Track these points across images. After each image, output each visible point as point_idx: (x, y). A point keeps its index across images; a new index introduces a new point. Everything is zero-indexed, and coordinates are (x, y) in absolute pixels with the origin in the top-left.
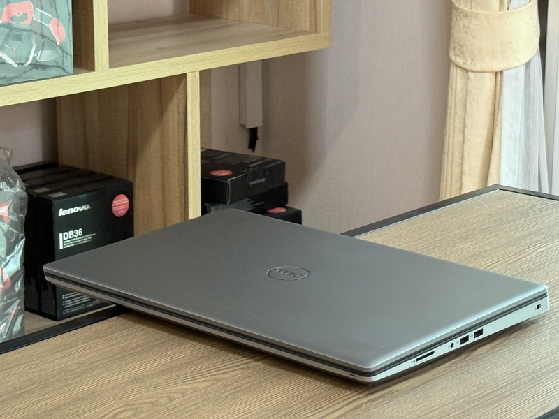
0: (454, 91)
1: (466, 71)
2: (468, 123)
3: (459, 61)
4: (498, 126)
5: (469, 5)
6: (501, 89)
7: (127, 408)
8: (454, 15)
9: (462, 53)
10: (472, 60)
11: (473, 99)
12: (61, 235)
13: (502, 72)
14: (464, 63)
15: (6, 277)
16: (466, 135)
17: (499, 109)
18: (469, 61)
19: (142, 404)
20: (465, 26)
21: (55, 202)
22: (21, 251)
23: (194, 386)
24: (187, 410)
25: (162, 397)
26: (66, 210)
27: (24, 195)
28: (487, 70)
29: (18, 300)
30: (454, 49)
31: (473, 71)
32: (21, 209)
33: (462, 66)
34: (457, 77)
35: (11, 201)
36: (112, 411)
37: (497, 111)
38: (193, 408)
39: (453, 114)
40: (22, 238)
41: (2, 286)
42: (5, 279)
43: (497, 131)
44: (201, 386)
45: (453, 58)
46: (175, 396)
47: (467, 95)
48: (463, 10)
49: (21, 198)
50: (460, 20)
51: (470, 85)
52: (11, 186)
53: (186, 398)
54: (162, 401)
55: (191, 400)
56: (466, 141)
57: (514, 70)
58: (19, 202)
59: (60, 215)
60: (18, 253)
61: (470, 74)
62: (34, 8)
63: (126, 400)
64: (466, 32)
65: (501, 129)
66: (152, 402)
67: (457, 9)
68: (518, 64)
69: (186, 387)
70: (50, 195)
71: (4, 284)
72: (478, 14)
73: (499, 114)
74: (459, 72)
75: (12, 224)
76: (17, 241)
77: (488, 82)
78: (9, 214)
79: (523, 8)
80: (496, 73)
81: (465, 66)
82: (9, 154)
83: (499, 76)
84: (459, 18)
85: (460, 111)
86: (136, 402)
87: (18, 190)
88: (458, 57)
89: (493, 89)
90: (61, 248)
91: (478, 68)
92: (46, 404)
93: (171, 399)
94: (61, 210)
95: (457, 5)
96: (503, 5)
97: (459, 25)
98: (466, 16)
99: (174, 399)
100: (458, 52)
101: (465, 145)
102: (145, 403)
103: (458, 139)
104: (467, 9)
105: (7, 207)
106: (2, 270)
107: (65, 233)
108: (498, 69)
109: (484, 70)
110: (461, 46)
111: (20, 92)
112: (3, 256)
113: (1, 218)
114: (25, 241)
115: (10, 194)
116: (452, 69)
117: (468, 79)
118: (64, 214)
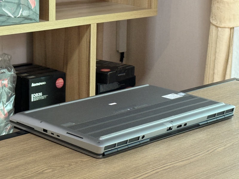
0: (211, 36)
1: (217, 27)
2: (217, 50)
3: (214, 22)
6: (233, 36)
7: (49, 168)
8: (212, 2)
9: (215, 19)
10: (220, 22)
11: (220, 40)
12: (32, 95)
13: (233, 28)
14: (216, 24)
15: (6, 112)
16: (216, 56)
17: (231, 45)
18: (219, 23)
19: (56, 166)
20: (217, 6)
21: (30, 80)
22: (13, 101)
23: (82, 159)
24: (77, 170)
25: (66, 164)
26: (35, 84)
27: (15, 75)
28: (227, 27)
30: (212, 17)
31: (220, 27)
32: (14, 82)
34: (213, 29)
35: (9, 78)
36: (42, 169)
37: (230, 46)
38: (80, 169)
39: (210, 47)
40: (14, 95)
42: (5, 113)
43: (230, 55)
44: (86, 160)
45: (211, 21)
46: (73, 164)
47: (217, 38)
49: (14, 77)
50: (215, 4)
51: (219, 33)
52: (10, 71)
53: (77, 165)
54: (66, 165)
55: (80, 166)
56: (216, 59)
59: (32, 86)
60: (11, 101)
61: (219, 28)
63: (49, 164)
64: (218, 9)
65: (232, 54)
66: (61, 166)
69: (78, 160)
70: (28, 77)
71: (5, 115)
72: (223, 1)
73: (232, 47)
74: (214, 27)
75: (10, 89)
76: (11, 96)
77: (227, 32)
78: (8, 83)
80: (231, 28)
81: (217, 25)
82: (10, 57)
83: (232, 30)
84: (215, 3)
85: (214, 45)
86: (54, 166)
87: (13, 73)
90: (32, 101)
91: (223, 25)
92: (12, 165)
93: (70, 165)
94: (33, 84)
97: (215, 6)
98: (218, 2)
99: (72, 165)
100: (214, 18)
101: (216, 60)
102: (58, 166)
103: (213, 58)
105: (7, 80)
106: (4, 108)
107: (34, 94)
108: (232, 26)
109: (225, 27)
110: (215, 16)
111: (14, 29)
112: (5, 102)
113: (5, 86)
114: (15, 96)
115: (9, 75)
116: (211, 26)
117: (218, 31)
118: (34, 86)
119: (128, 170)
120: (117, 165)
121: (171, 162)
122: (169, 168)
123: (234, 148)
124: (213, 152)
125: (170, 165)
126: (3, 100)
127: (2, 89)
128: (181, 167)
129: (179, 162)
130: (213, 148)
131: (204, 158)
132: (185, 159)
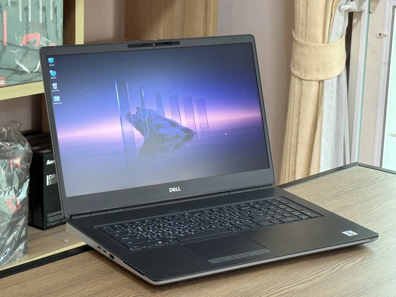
0: (293, 92)
1: (301, 80)
2: (302, 111)
3: (297, 73)
4: (321, 114)
5: (304, 40)
6: (322, 92)
8: (294, 45)
9: (299, 68)
10: (305, 73)
11: (305, 97)
13: (323, 81)
14: (300, 75)
15: (18, 202)
16: (300, 119)
17: (321, 104)
18: (303, 74)
20: (301, 52)
21: (44, 156)
22: (27, 186)
26: (51, 161)
27: (31, 152)
28: (314, 79)
29: (25, 217)
30: (294, 66)
31: (305, 80)
32: (28, 160)
33: (299, 76)
34: (295, 84)
35: (22, 155)
37: (319, 105)
39: (292, 106)
40: (28, 179)
41: (16, 208)
42: (17, 204)
43: (320, 117)
45: (293, 71)
47: (301, 94)
48: (300, 42)
49: (28, 154)
50: (298, 48)
51: (304, 88)
52: (23, 146)
56: (300, 123)
57: (330, 80)
58: (27, 156)
59: (48, 164)
61: (304, 82)
62: (41, 37)
64: (302, 56)
65: (322, 115)
67: (296, 41)
68: (333, 76)
70: (41, 151)
71: (17, 207)
72: (309, 45)
73: (321, 108)
74: (297, 80)
75: (22, 169)
76: (25, 181)
77: (315, 86)
78: (21, 163)
79: (337, 42)
80: (320, 81)
81: (301, 77)
82: (19, 126)
83: (321, 83)
84: (297, 47)
85: (297, 104)
87: (27, 148)
88: (296, 71)
89: (317, 91)
91: (308, 78)
94: (48, 161)
95: (296, 39)
96: (325, 41)
97: (297, 52)
98: (302, 46)
100: (296, 68)
101: (299, 125)
103: (295, 121)
104: (303, 42)
105: (20, 159)
106: (16, 198)
108: (321, 79)
109: (311, 79)
110: (299, 64)
111: (30, 88)
112: (17, 189)
113: (17, 166)
114: (30, 180)
115: (22, 151)
116: (292, 78)
117: (302, 85)
118: (50, 164)
120: (222, 289)
121: (289, 284)
123: (365, 264)
124: (340, 271)
125: (288, 288)
126: (15, 186)
127: (14, 171)
129: (299, 284)
130: (339, 265)
131: (329, 279)
132: (305, 280)
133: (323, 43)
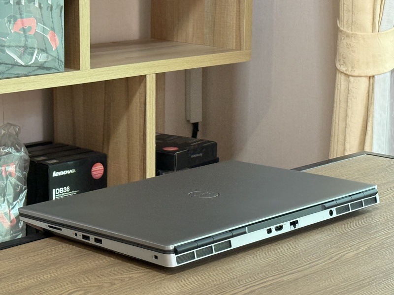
0: (339, 91)
1: (348, 76)
2: (349, 113)
3: (343, 69)
4: (371, 116)
5: (350, 28)
6: (373, 89)
7: (79, 289)
8: (339, 36)
9: (345, 63)
10: (352, 68)
11: (353, 96)
12: (54, 190)
13: (373, 76)
14: (346, 70)
15: (13, 217)
16: (347, 122)
17: (371, 103)
18: (350, 69)
19: (91, 287)
20: (347, 43)
21: (50, 166)
22: (24, 199)
23: (131, 276)
24: (124, 291)
25: (106, 283)
26: (58, 173)
27: (27, 157)
28: (363, 75)
29: (21, 234)
30: (339, 61)
31: (352, 76)
32: (25, 168)
33: (345, 72)
34: (341, 80)
35: (17, 162)
36: (68, 291)
37: (370, 105)
38: (129, 290)
39: (338, 107)
40: (25, 189)
41: (10, 224)
42: (12, 218)
43: (370, 119)
44: (137, 275)
45: (338, 67)
46: (116, 282)
47: (348, 93)
48: (346, 32)
49: (25, 160)
50: (344, 39)
51: (351, 85)
52: (18, 151)
53: (123, 283)
54: (106, 285)
55: (128, 284)
56: (348, 126)
57: (382, 75)
58: (23, 162)
59: (53, 176)
60: (21, 200)
61: (351, 78)
62: (37, 23)
63: (79, 284)
64: (348, 48)
65: (373, 117)
66: (98, 286)
67: (341, 31)
68: (385, 71)
69: (125, 276)
70: (47, 162)
71: (11, 222)
72: (356, 34)
73: (372, 107)
74: (343, 77)
75: (18, 179)
76: (21, 191)
77: (364, 83)
78: (16, 171)
79: (389, 31)
80: (370, 77)
81: (347, 73)
82: (17, 130)
83: (371, 80)
84: (343, 38)
85: (343, 105)
86: (86, 286)
87: (23, 154)
88: (342, 66)
89: (367, 88)
90: (54, 199)
91: (356, 73)
92: (19, 286)
93: (112, 284)
94: (54, 172)
95: (342, 29)
96: (375, 29)
97: (343, 43)
98: (348, 36)
99: (115, 284)
100: (342, 62)
101: (347, 129)
102: (93, 286)
103: (342, 125)
104: (349, 32)
105: (14, 166)
106: (10, 211)
107: (57, 189)
108: (370, 74)
109: (360, 75)
110: (345, 58)
112: (11, 201)
113: (10, 174)
114: (28, 191)
115: (16, 157)
116: (338, 75)
117: (349, 81)
118: (56, 176)
119: (206, 289)
120: (187, 282)
121: (274, 276)
122: (271, 285)
123: (371, 252)
124: (339, 260)
125: (273, 280)
126: (8, 198)
127: (7, 180)
128: (291, 282)
129: (287, 275)
130: (339, 254)
131: (325, 269)
132: (295, 270)
133: (372, 32)
